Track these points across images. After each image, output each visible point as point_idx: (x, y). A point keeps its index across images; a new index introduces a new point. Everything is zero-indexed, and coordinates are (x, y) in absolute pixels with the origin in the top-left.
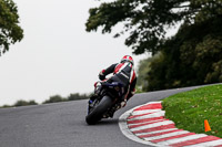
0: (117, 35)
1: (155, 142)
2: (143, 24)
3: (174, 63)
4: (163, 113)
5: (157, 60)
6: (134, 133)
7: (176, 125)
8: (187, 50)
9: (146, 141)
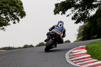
0: (68, 16)
1: (81, 65)
4: (86, 51)
6: (72, 61)
7: (92, 57)
8: (100, 21)
9: (77, 65)
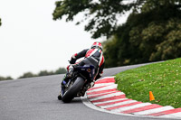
0: (78, 23)
1: (109, 109)
2: (99, 13)
3: (124, 45)
4: (116, 86)
5: (110, 43)
6: (92, 102)
7: (126, 95)
8: (135, 34)
9: (102, 109)
